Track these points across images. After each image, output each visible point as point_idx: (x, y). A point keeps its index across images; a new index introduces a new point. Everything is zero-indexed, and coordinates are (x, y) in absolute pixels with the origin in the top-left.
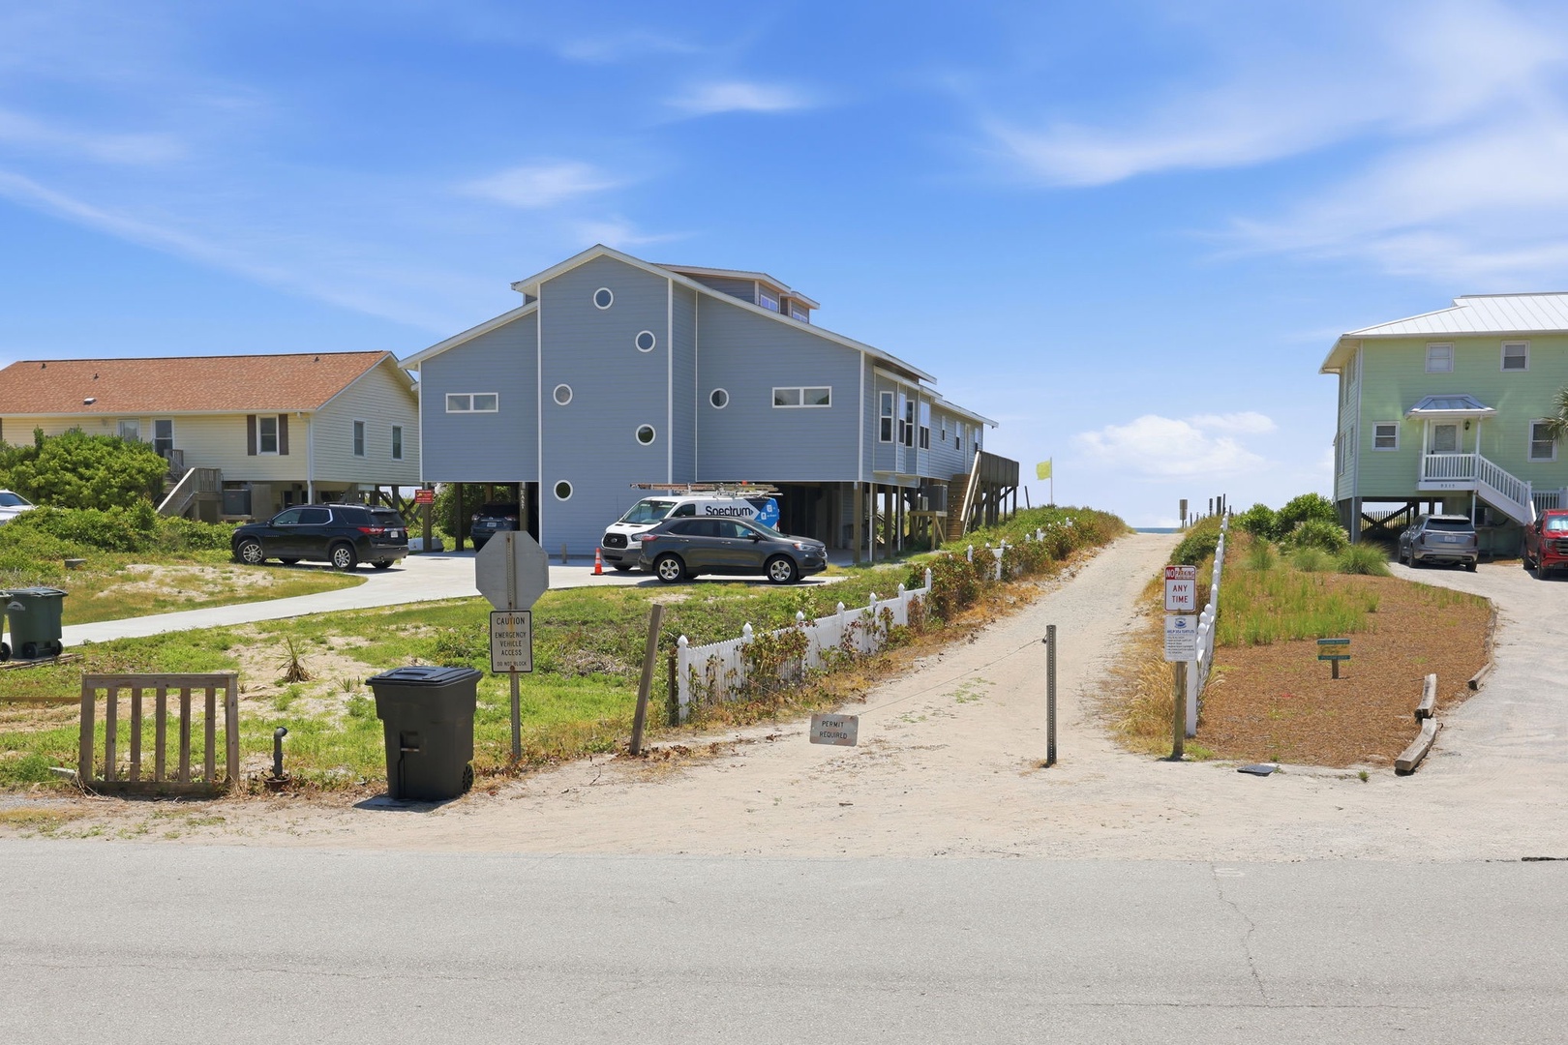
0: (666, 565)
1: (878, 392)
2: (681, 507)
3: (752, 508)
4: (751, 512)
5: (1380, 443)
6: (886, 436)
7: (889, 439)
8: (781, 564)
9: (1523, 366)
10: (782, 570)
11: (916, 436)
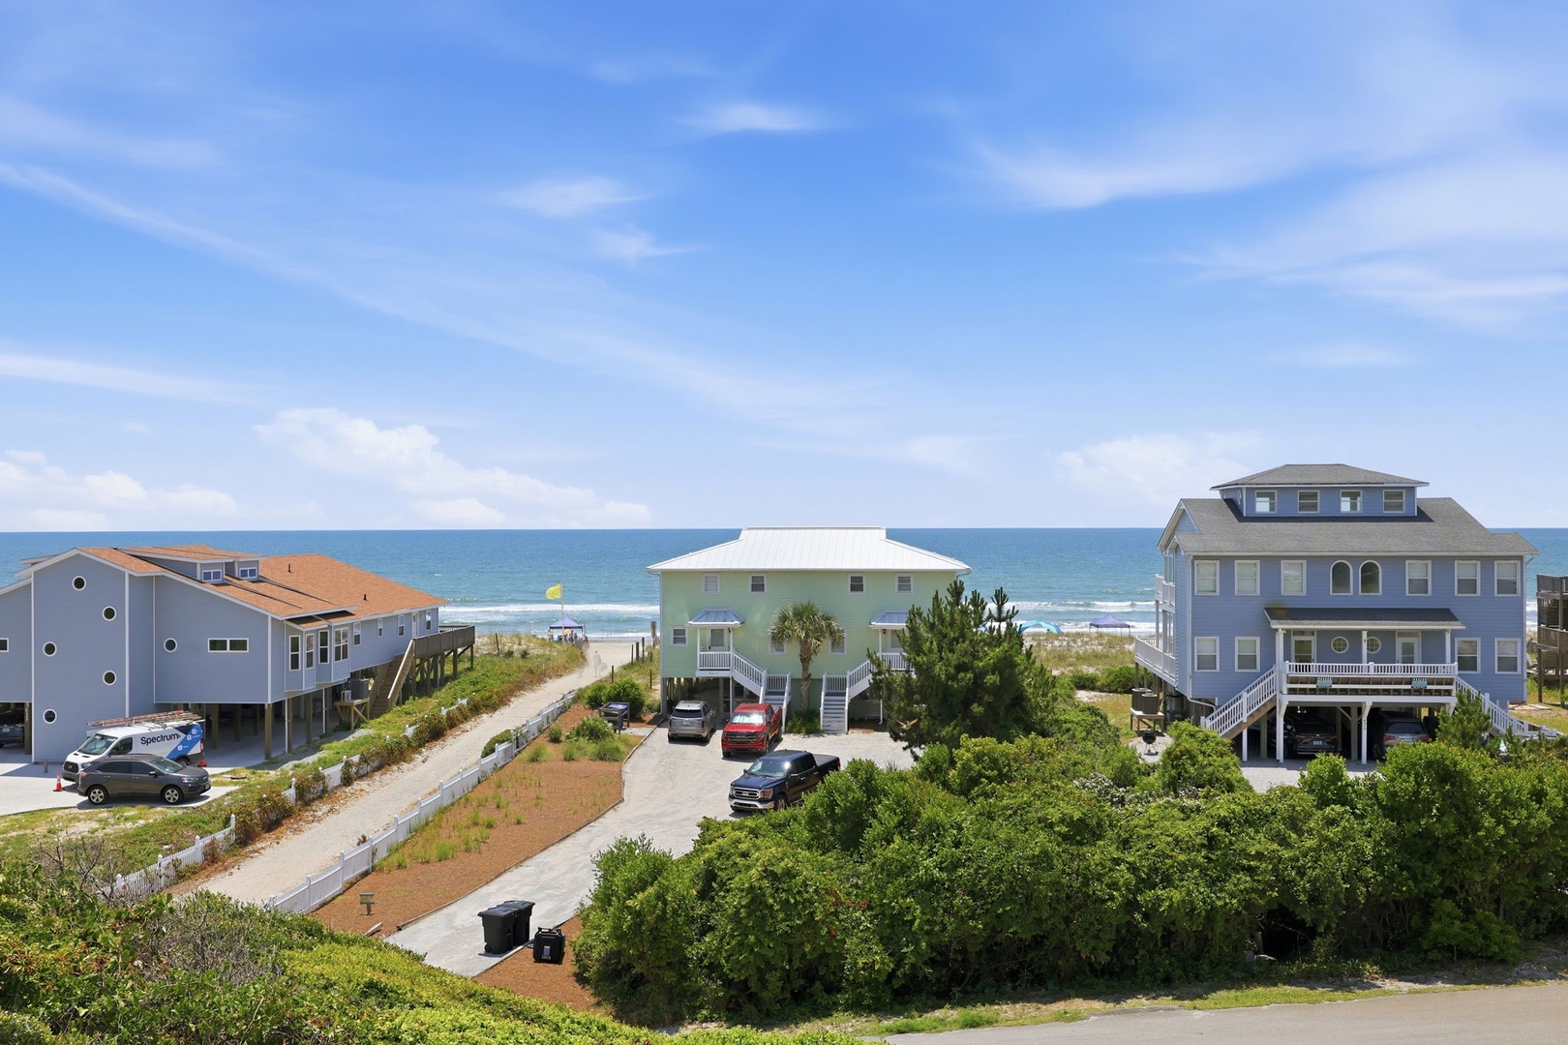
0: (95, 793)
1: (287, 636)
2: (121, 741)
3: (179, 733)
4: (178, 737)
5: (675, 641)
6: (295, 664)
7: (298, 668)
8: (173, 792)
9: (763, 590)
10: (172, 794)
11: (331, 654)
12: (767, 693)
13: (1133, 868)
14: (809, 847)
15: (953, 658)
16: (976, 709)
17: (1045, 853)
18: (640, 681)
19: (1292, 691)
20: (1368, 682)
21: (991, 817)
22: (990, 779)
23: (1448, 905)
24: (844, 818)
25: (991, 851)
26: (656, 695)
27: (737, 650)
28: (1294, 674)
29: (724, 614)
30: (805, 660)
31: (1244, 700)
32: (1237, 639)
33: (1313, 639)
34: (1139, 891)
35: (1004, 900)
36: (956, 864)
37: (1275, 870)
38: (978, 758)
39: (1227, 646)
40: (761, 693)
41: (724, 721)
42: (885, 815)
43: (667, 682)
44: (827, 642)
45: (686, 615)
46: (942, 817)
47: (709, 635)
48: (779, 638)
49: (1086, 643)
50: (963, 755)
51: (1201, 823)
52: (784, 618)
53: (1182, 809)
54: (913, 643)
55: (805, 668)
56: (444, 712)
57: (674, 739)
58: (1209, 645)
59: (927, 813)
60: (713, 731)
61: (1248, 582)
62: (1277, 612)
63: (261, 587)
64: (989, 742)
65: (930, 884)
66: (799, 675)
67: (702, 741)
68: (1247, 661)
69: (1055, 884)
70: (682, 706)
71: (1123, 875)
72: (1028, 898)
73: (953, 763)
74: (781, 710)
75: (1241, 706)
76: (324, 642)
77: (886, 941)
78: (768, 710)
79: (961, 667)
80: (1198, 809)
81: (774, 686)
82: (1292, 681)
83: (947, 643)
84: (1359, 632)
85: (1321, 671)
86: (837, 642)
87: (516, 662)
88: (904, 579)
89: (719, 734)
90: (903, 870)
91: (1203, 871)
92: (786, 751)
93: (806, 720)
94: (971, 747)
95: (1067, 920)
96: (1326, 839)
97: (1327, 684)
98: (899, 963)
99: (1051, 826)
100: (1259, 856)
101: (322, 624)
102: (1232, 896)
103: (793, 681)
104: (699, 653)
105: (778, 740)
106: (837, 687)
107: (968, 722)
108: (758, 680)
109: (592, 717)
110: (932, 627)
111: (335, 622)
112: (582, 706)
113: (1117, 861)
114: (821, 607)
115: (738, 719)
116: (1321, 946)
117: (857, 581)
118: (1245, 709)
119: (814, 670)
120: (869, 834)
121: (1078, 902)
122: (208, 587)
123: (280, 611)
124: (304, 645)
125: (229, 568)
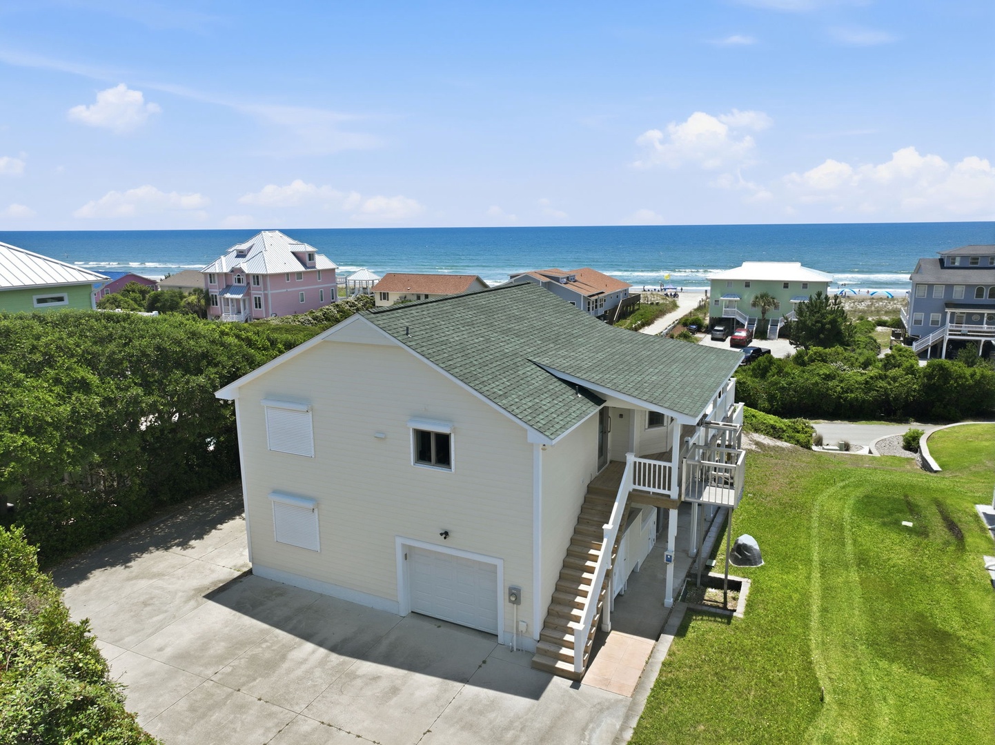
1: (586, 301)
5: (715, 304)
6: (589, 310)
9: (749, 287)
11: (599, 306)
12: (748, 324)
13: (842, 388)
14: (751, 377)
15: (814, 318)
16: (822, 336)
17: (816, 382)
18: (701, 316)
19: (950, 335)
20: (984, 332)
21: (804, 372)
22: (818, 360)
23: (938, 404)
24: (762, 369)
25: (801, 380)
26: (707, 321)
27: (738, 308)
28: (952, 328)
29: (734, 295)
30: (764, 313)
31: (931, 337)
32: (932, 314)
33: (965, 315)
34: (842, 393)
35: (804, 393)
36: (791, 383)
37: (885, 390)
38: (815, 353)
39: (927, 317)
40: (746, 324)
41: (732, 333)
42: (774, 369)
43: (711, 319)
44: (772, 307)
45: (719, 295)
46: (790, 371)
47: (728, 303)
48: (754, 305)
49: (895, 304)
50: (811, 352)
51: (864, 377)
52: (757, 298)
53: (861, 374)
54: (800, 312)
55: (763, 316)
56: (634, 326)
57: (713, 339)
58: (920, 316)
59: (786, 370)
60: (727, 337)
61: (939, 293)
62: (948, 305)
63: (575, 284)
64: (820, 349)
65: (783, 388)
66: (761, 318)
67: (723, 340)
68: (934, 322)
69: (819, 391)
70: (716, 328)
71: (839, 389)
72: (810, 393)
73: (807, 354)
74: (753, 331)
75: (929, 339)
76: (596, 302)
77: (769, 401)
78: (748, 331)
79: (817, 322)
80: (865, 374)
81: (751, 322)
82: (950, 331)
83: (812, 313)
84: (984, 314)
85: (965, 328)
86: (776, 307)
87: (655, 307)
88: (805, 285)
89: (729, 338)
90: (776, 384)
91: (863, 390)
92: (752, 347)
93: (762, 335)
94: (813, 349)
95: (821, 400)
96: (901, 384)
97: (966, 333)
98: (772, 407)
99: (820, 375)
100: (881, 387)
101: (596, 297)
102: (870, 397)
103: (759, 320)
104: (724, 309)
105: (751, 341)
106: (775, 324)
107: (818, 340)
108: (745, 319)
109: (685, 330)
110: (808, 307)
111: (600, 296)
112: (679, 326)
113: (838, 386)
114: (771, 294)
115: (736, 334)
116: (899, 413)
117: (786, 285)
118: (931, 339)
119: (766, 317)
120: (769, 374)
121: (824, 396)
122: (563, 285)
123: (585, 293)
124: (591, 304)
125: (568, 278)
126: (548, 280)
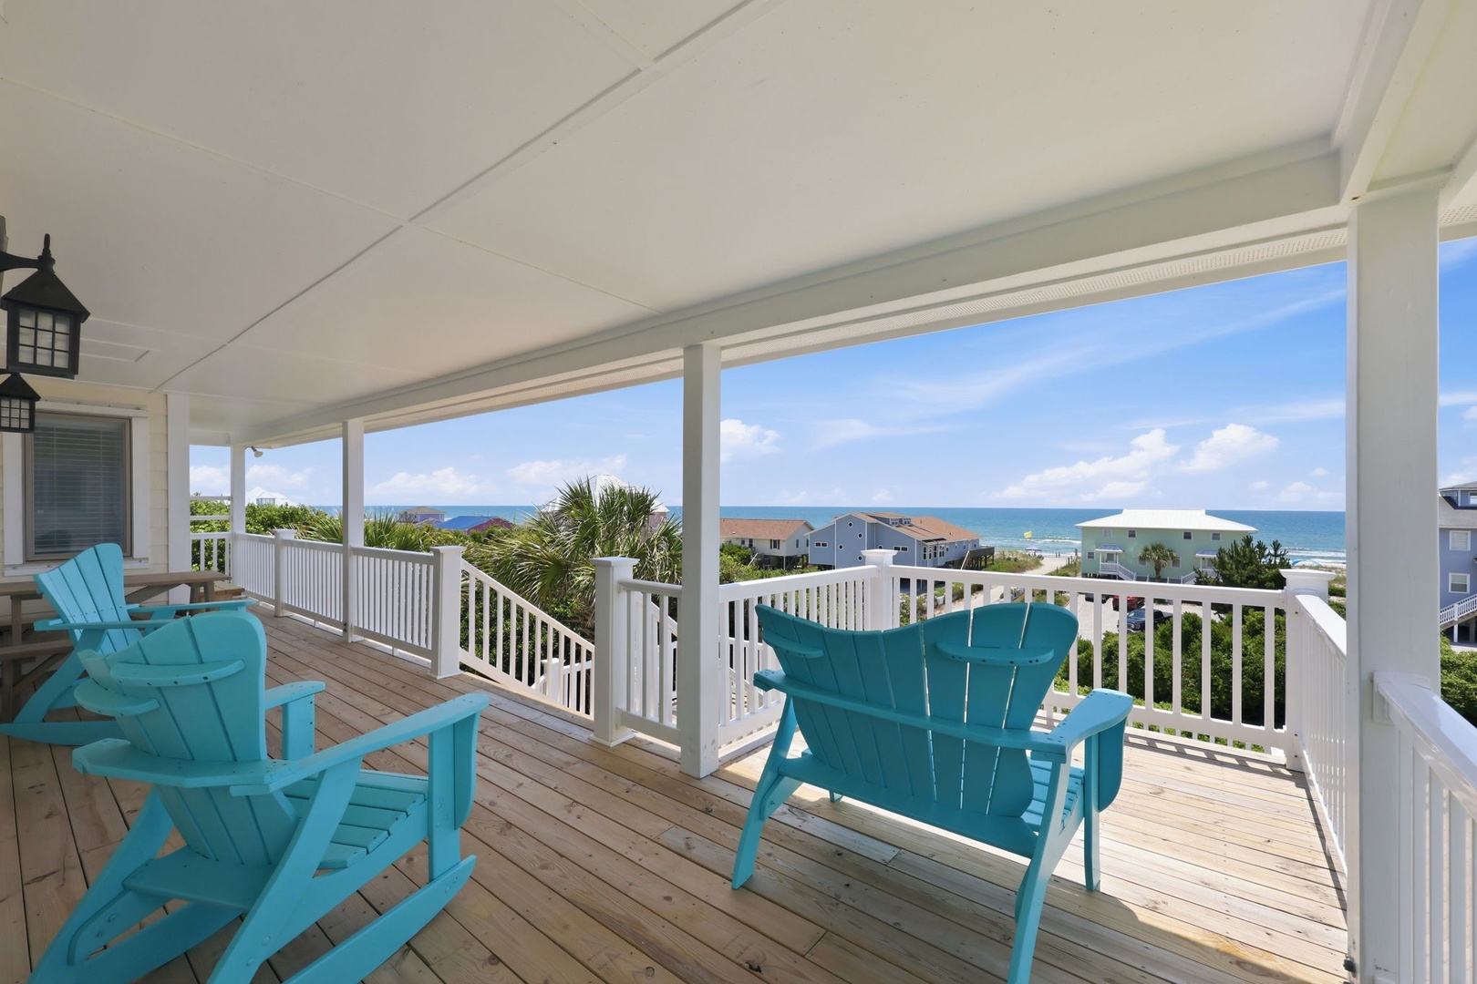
1: (922, 547)
5: (1089, 557)
6: (925, 557)
7: (926, 559)
9: (1135, 537)
11: (938, 554)
27: (1121, 563)
29: (1114, 547)
30: (1158, 569)
31: (1456, 608)
32: (1450, 574)
44: (1170, 563)
45: (1094, 547)
47: (1106, 556)
48: (1143, 559)
52: (1146, 550)
55: (1158, 573)
61: (1460, 543)
63: (912, 528)
66: (1154, 575)
68: (1457, 587)
76: (935, 549)
86: (1176, 562)
88: (1216, 535)
101: (935, 543)
104: (1101, 564)
108: (1131, 577)
111: (940, 542)
114: (1167, 546)
117: (1188, 535)
118: (1457, 614)
119: (1162, 574)
122: (894, 528)
123: (920, 537)
124: (928, 550)
125: (901, 520)
126: (876, 521)
